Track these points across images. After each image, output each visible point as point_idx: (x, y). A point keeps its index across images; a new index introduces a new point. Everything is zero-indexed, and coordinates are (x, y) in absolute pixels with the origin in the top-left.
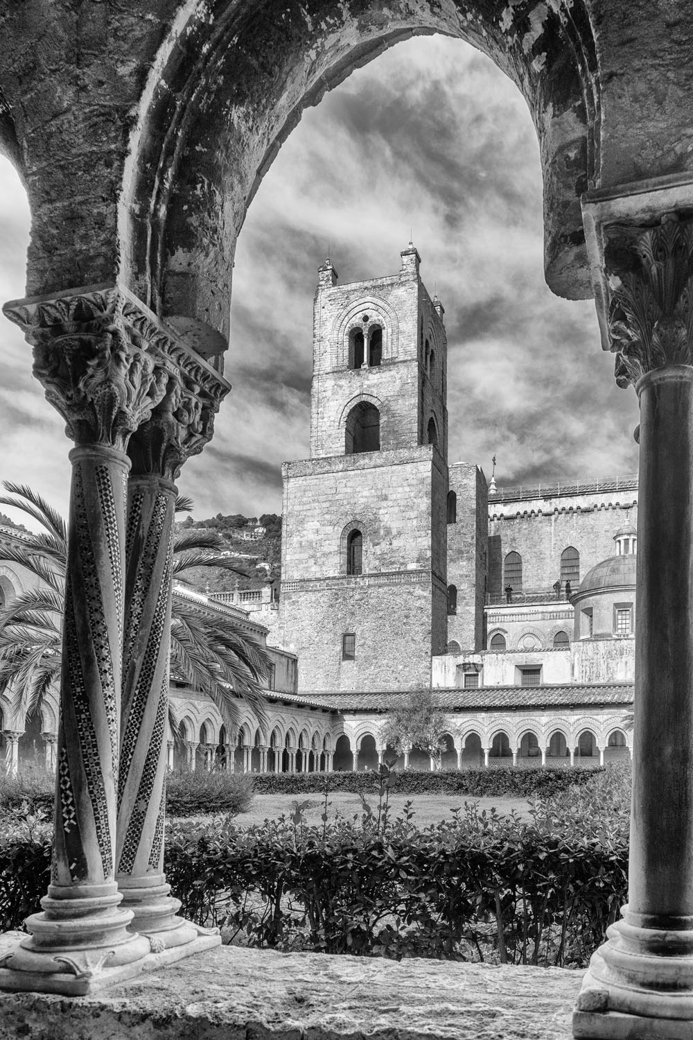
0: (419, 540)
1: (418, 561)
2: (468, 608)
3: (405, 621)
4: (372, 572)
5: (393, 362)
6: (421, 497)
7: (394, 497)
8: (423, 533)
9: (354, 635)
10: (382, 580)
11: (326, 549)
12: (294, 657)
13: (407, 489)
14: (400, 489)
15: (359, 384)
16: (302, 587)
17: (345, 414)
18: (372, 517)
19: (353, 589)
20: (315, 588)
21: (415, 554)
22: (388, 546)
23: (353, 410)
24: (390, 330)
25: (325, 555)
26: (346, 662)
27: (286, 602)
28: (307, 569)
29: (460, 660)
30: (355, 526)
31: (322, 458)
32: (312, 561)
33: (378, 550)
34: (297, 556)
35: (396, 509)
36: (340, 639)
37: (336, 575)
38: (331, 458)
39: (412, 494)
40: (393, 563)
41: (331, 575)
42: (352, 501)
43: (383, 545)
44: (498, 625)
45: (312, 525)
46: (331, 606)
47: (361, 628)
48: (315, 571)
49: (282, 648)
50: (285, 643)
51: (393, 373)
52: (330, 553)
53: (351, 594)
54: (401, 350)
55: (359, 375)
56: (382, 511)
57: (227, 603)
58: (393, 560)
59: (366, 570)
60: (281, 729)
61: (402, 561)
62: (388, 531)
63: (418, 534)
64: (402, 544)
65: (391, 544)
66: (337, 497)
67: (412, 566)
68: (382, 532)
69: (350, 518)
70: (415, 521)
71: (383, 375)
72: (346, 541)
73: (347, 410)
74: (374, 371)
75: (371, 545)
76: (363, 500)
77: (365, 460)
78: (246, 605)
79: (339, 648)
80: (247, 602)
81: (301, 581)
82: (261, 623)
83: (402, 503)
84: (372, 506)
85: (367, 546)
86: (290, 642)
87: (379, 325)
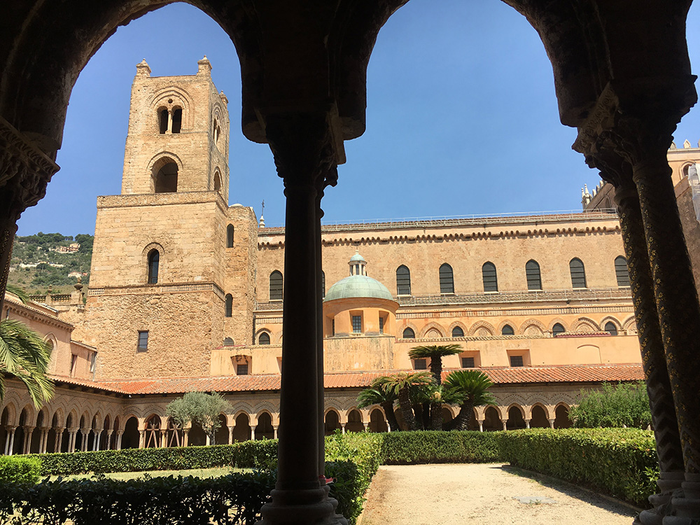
0: (204, 259)
1: (203, 275)
2: (241, 312)
3: (190, 321)
4: (166, 282)
5: (189, 132)
6: (207, 228)
7: (186, 226)
8: (208, 254)
9: (147, 331)
10: (173, 289)
11: (129, 263)
12: (95, 350)
13: (197, 221)
14: (191, 221)
15: (163, 144)
16: (106, 292)
17: (151, 164)
18: (168, 240)
19: (150, 295)
20: (117, 294)
21: (201, 269)
22: (179, 263)
23: (157, 163)
24: (188, 110)
25: (128, 268)
26: (140, 354)
27: (92, 305)
28: (112, 278)
29: (234, 353)
30: (154, 246)
31: (131, 195)
32: (117, 271)
33: (172, 265)
34: (103, 268)
35: (188, 235)
36: (136, 335)
37: (137, 284)
38: (137, 195)
39: (200, 225)
40: (183, 276)
41: (132, 283)
42: (153, 228)
43: (176, 261)
44: (264, 326)
45: (118, 244)
46: (130, 308)
47: (154, 326)
48: (118, 280)
49: (85, 342)
50: (88, 338)
51: (190, 139)
52: (132, 266)
53: (148, 299)
54: (195, 124)
55: (163, 138)
56: (176, 236)
57: (40, 304)
58: (183, 273)
59: (161, 281)
60: (77, 411)
61: (190, 274)
62: (180, 251)
63: (204, 254)
64: (190, 262)
65: (182, 261)
66: (141, 224)
67: (198, 279)
68: (175, 252)
69: (151, 241)
70: (202, 244)
71: (181, 140)
72: (146, 257)
73: (153, 162)
74: (175, 137)
75: (166, 261)
76: (162, 227)
77: (165, 198)
78: (58, 306)
79: (135, 341)
80: (57, 303)
81: (106, 288)
82: (68, 322)
83: (192, 231)
84: (169, 232)
85: (163, 262)
86: (92, 337)
87: (180, 106)
